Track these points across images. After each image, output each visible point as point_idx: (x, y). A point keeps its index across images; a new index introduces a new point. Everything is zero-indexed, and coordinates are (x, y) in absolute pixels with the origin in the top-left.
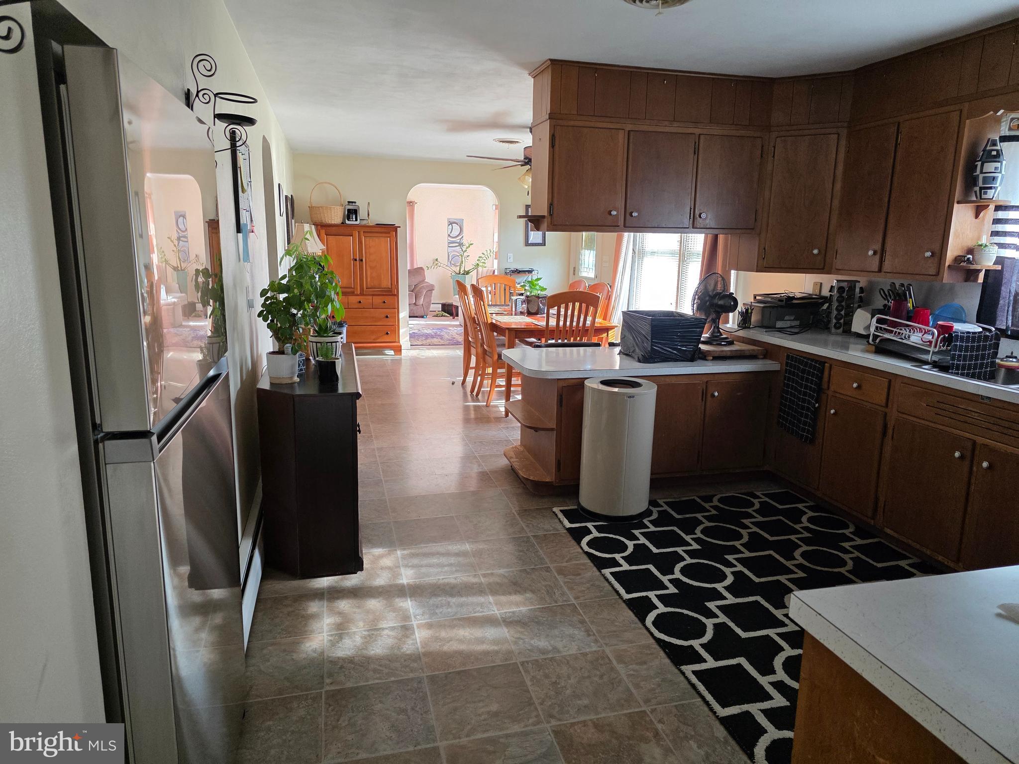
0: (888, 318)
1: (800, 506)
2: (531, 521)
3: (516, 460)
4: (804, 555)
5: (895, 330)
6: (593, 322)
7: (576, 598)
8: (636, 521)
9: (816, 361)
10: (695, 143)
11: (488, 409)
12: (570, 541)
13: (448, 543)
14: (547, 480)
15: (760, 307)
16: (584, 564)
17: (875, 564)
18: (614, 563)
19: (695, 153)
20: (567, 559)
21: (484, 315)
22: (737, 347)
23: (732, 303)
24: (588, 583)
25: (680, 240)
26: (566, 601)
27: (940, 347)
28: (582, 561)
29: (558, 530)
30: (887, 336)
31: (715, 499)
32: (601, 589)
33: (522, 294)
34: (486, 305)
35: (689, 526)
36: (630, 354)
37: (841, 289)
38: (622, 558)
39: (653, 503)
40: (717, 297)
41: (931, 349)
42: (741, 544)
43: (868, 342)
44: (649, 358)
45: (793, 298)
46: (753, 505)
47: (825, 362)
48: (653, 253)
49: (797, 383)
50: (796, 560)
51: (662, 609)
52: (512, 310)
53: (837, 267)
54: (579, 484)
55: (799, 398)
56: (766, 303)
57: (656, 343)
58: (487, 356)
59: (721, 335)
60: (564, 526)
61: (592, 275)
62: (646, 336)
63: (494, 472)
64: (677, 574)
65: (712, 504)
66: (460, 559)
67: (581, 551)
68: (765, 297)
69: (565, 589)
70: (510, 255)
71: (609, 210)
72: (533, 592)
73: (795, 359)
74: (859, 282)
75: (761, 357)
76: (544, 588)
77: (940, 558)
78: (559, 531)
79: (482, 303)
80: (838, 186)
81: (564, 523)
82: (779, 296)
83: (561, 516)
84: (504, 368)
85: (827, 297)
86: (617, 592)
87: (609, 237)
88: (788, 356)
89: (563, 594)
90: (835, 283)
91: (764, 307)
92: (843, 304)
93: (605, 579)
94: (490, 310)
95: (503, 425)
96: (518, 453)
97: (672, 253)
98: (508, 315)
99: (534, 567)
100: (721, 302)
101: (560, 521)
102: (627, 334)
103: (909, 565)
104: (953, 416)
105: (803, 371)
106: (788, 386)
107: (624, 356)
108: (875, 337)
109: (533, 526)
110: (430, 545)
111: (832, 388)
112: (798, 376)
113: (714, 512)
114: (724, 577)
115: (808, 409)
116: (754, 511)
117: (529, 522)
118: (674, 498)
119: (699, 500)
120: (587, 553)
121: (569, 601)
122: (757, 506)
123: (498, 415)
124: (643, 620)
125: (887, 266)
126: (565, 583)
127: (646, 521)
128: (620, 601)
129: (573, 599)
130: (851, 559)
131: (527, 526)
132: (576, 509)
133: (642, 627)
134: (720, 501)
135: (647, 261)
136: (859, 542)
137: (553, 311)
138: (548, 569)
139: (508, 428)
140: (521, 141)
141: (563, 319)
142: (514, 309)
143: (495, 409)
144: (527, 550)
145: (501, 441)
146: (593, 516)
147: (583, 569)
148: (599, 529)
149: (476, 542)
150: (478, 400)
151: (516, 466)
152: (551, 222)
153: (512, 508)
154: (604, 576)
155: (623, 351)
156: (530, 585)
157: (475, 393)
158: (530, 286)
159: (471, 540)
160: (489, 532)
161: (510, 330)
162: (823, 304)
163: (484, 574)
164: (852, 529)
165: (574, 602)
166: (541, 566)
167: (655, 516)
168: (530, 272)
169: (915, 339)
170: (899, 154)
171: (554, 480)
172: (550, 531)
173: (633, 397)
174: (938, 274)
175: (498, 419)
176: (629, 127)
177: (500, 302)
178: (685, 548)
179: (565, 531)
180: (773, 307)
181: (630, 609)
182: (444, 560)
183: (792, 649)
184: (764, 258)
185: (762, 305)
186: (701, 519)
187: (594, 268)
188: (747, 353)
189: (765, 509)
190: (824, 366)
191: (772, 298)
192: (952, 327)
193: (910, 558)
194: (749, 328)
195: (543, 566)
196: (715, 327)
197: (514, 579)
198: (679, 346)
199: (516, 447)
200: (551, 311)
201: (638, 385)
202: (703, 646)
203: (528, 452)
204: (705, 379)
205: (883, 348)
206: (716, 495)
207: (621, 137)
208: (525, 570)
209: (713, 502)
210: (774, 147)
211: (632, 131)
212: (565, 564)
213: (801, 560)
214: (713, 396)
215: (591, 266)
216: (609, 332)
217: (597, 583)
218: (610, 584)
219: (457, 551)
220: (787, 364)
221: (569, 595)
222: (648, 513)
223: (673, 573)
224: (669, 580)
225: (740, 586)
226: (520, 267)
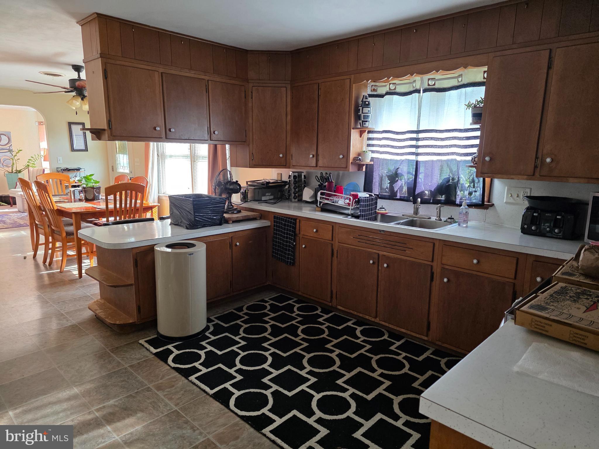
0: (325, 191)
1: (290, 302)
2: (124, 355)
3: (101, 311)
4: (303, 331)
5: (330, 198)
6: (142, 203)
7: (177, 405)
8: (201, 336)
9: (291, 219)
10: (206, 85)
11: (62, 274)
12: (159, 362)
13: (57, 392)
14: (131, 321)
15: (251, 188)
16: (174, 377)
17: (337, 327)
18: (195, 370)
19: (206, 92)
20: (161, 376)
21: (50, 203)
22: (244, 213)
23: (238, 187)
24: (182, 391)
25: (189, 148)
26: (169, 410)
27: (354, 206)
28: (172, 375)
29: (147, 357)
30: (326, 202)
31: (244, 308)
32: (192, 392)
33: (78, 186)
34: (51, 195)
35: (235, 331)
36: (179, 224)
37: (295, 177)
38: (200, 364)
39: (209, 320)
40: (229, 184)
41: (350, 207)
42: (268, 334)
43: (317, 206)
44: (193, 225)
45: (269, 183)
46: (266, 307)
47: (297, 219)
48: (171, 156)
49: (281, 232)
50: (300, 336)
51: (237, 393)
52: (71, 198)
53: (293, 165)
54: (157, 319)
55: (284, 241)
56: (254, 186)
57: (197, 215)
58: (55, 234)
59: (233, 207)
60: (151, 352)
61: (127, 171)
62: (190, 212)
63: (81, 323)
64: (239, 366)
65: (243, 312)
66: (72, 402)
67: (169, 368)
68: (253, 183)
69: (167, 401)
70: (61, 158)
71: (154, 127)
72: (142, 411)
73: (278, 218)
74: (303, 172)
75: (259, 218)
76: (149, 405)
77: (367, 317)
78: (149, 357)
79: (47, 195)
80: (289, 117)
81: (150, 350)
82: (261, 182)
83: (147, 345)
84: (74, 242)
85: (287, 182)
86: (204, 391)
87: (140, 145)
88: (275, 217)
89: (166, 405)
90: (291, 173)
91: (254, 189)
92: (297, 185)
93: (193, 384)
94: (54, 199)
95: (78, 285)
96: (101, 306)
97: (185, 157)
98: (68, 202)
99: (137, 391)
100: (231, 187)
101: (147, 349)
102: (175, 211)
103: (353, 324)
104: (367, 242)
105: (285, 225)
106: (276, 234)
107: (174, 226)
108: (320, 202)
109: (127, 358)
110: (41, 398)
111: (302, 233)
112: (282, 228)
113: (246, 317)
114: (265, 359)
115: (290, 246)
116: (268, 311)
117: (123, 356)
118: (220, 313)
119: (235, 312)
120: (174, 368)
121: (172, 409)
122: (269, 308)
123: (72, 278)
124: (227, 406)
125: (320, 163)
126: (165, 396)
127: (207, 334)
128: (208, 397)
129: (174, 407)
130: (326, 327)
131: (122, 360)
132: (156, 337)
133: (229, 411)
134: (247, 309)
135: (168, 161)
136: (326, 316)
137: (111, 197)
138: (149, 389)
139: (84, 286)
140: (63, 75)
141: (119, 203)
142: (73, 198)
143: (68, 273)
144: (128, 379)
145: (81, 297)
146: (170, 340)
147: (175, 381)
148: (177, 348)
149: (83, 384)
150: (51, 269)
151: (102, 315)
152: (111, 133)
153: (106, 348)
154: (191, 382)
155: (173, 223)
156: (138, 406)
157: (47, 263)
158: (86, 181)
159: (77, 384)
160: (92, 373)
161: (76, 213)
162: (285, 185)
163: (97, 409)
164: (320, 310)
165: (176, 408)
166: (143, 388)
167: (212, 329)
168: (78, 170)
169: (341, 202)
170: (320, 101)
171: (136, 320)
172: (142, 359)
173: (193, 254)
174: (346, 167)
175: (72, 281)
176: (161, 70)
177: (58, 192)
178: (237, 346)
179: (153, 356)
180: (260, 188)
181: (216, 400)
182: (57, 408)
183: (318, 394)
184: (253, 160)
185: (253, 188)
186: (241, 323)
187: (128, 166)
188: (251, 217)
189: (274, 309)
190: (296, 221)
191: (258, 183)
192: (357, 195)
193: (352, 320)
194: (247, 202)
195: (144, 388)
196: (229, 203)
197: (124, 405)
198: (212, 216)
199: (97, 301)
200: (109, 197)
201: (193, 245)
202: (270, 410)
203: (109, 303)
204: (230, 236)
205: (325, 209)
206: (244, 306)
207: (157, 77)
208: (131, 395)
209: (243, 311)
210: (252, 92)
211: (164, 73)
212: (160, 381)
213: (303, 336)
214: (236, 245)
215: (125, 165)
216: (153, 210)
217: (188, 388)
218: (198, 387)
219: (67, 397)
220: (275, 222)
221: (171, 404)
222: (207, 328)
223: (236, 366)
224: (235, 371)
225: (277, 363)
226: (69, 167)
